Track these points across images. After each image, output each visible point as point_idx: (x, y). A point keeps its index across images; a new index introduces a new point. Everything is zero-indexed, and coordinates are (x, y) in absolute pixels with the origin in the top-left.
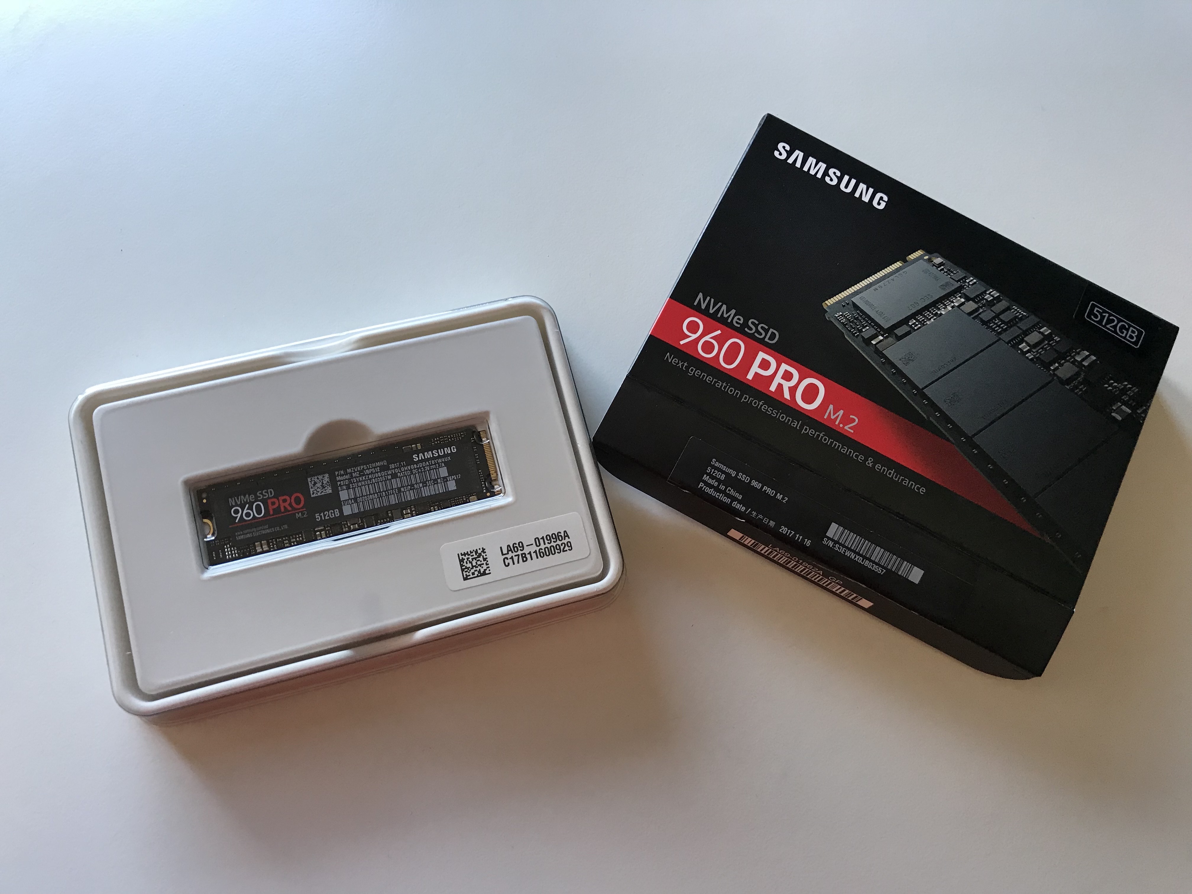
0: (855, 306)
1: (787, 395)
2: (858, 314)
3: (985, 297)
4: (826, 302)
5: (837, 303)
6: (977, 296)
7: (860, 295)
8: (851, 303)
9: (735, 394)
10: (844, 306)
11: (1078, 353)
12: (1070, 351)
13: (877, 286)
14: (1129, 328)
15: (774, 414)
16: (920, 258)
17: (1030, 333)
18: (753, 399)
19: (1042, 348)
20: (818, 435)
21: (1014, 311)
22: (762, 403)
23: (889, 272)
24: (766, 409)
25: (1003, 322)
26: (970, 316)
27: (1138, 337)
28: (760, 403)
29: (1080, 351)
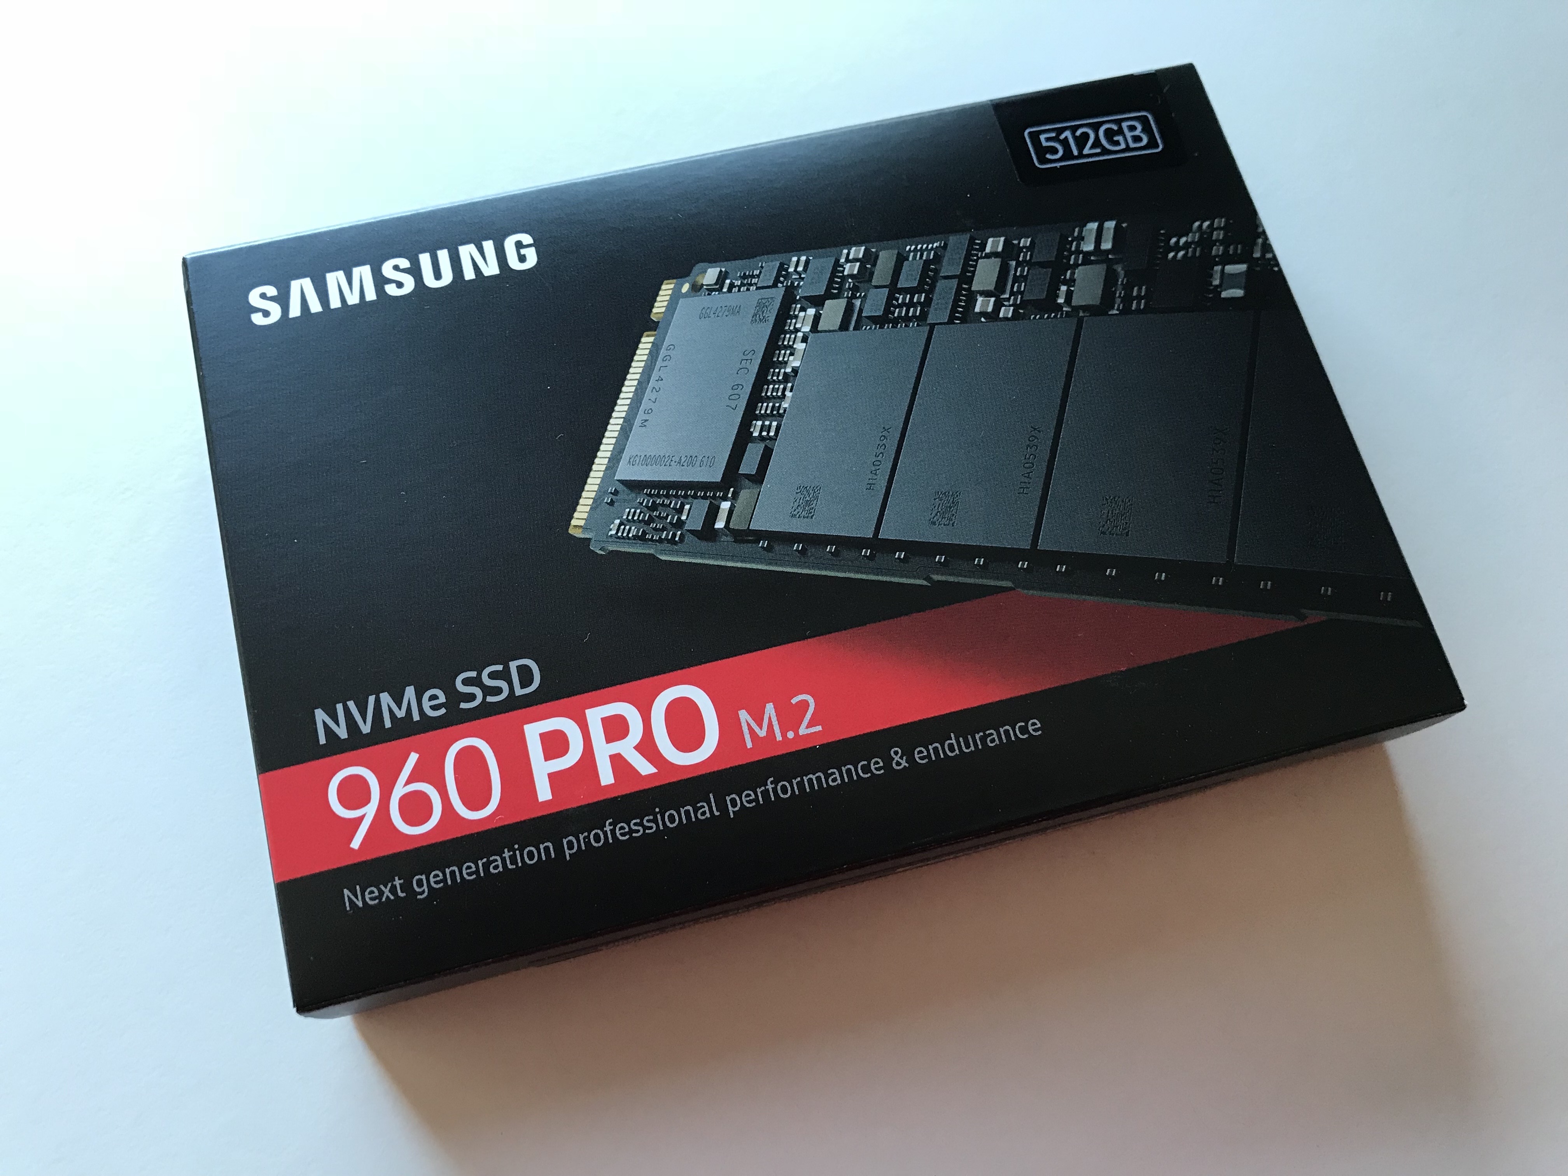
0: (634, 486)
1: (645, 768)
2: (650, 495)
3: (846, 273)
4: (574, 522)
5: (593, 508)
6: (831, 281)
7: (626, 456)
8: (621, 487)
9: (543, 855)
10: (612, 503)
11: (1081, 238)
12: (1063, 244)
13: (641, 416)
14: (1121, 128)
15: (651, 828)
16: (676, 297)
17: (975, 271)
18: (586, 834)
19: (1016, 279)
20: (765, 793)
21: (914, 257)
22: (610, 824)
23: (640, 370)
24: (627, 830)
25: (912, 291)
26: (847, 329)
27: (1147, 129)
28: (605, 829)
29: (1081, 232)
